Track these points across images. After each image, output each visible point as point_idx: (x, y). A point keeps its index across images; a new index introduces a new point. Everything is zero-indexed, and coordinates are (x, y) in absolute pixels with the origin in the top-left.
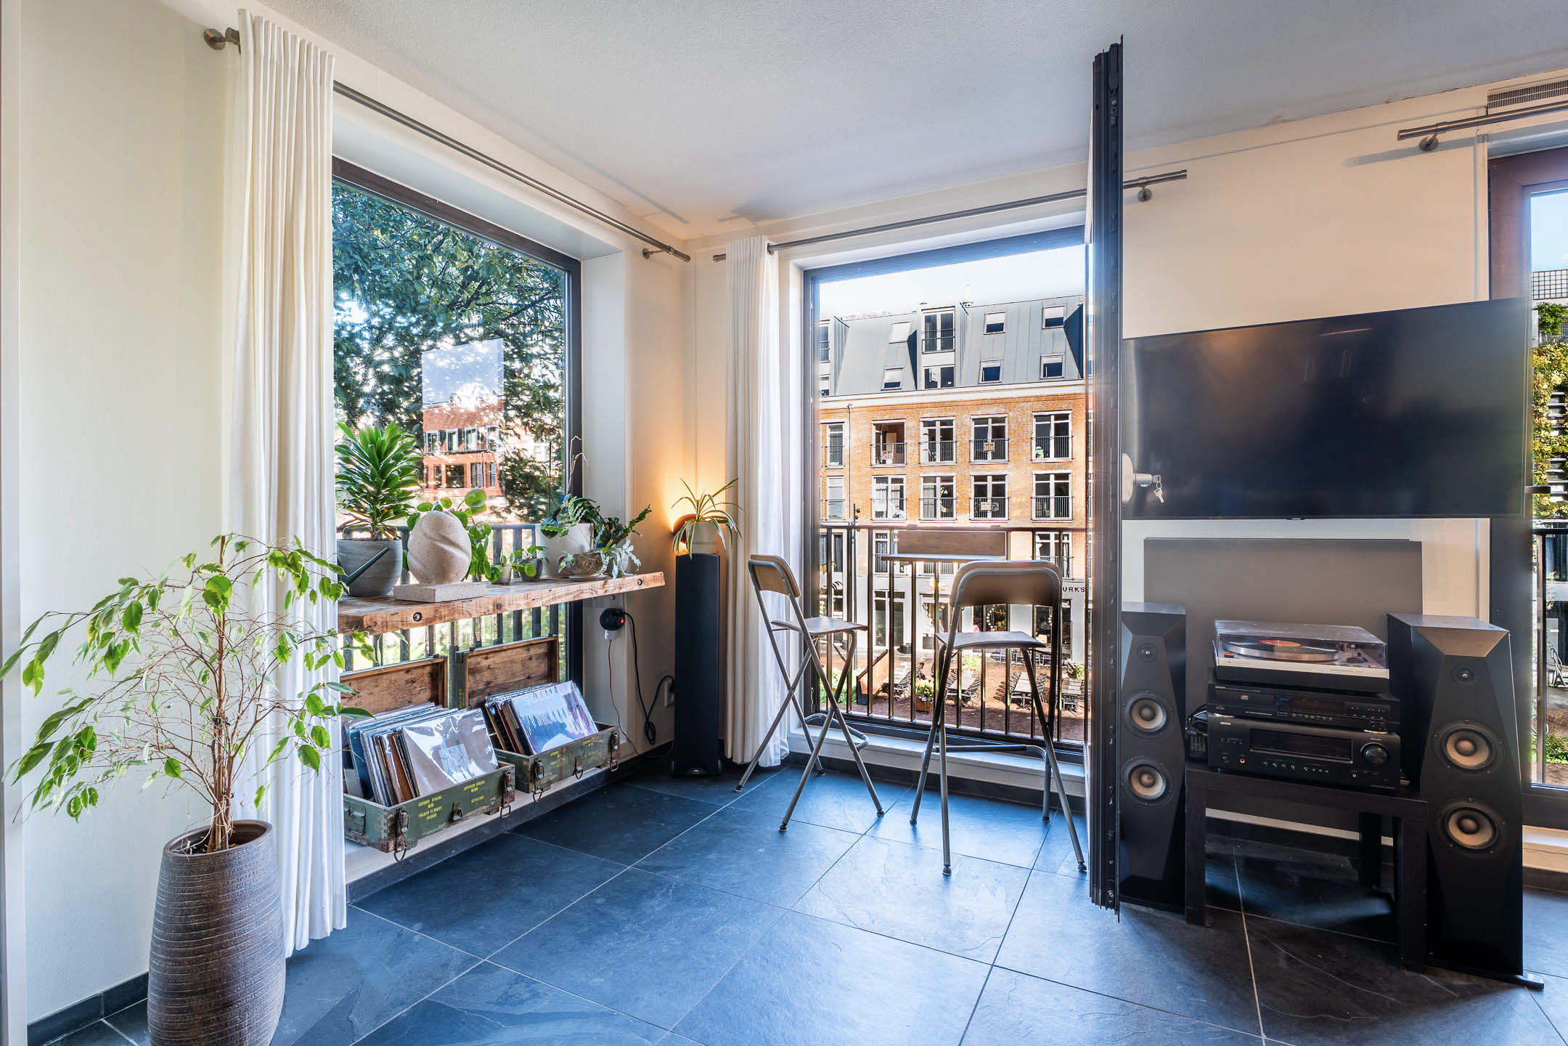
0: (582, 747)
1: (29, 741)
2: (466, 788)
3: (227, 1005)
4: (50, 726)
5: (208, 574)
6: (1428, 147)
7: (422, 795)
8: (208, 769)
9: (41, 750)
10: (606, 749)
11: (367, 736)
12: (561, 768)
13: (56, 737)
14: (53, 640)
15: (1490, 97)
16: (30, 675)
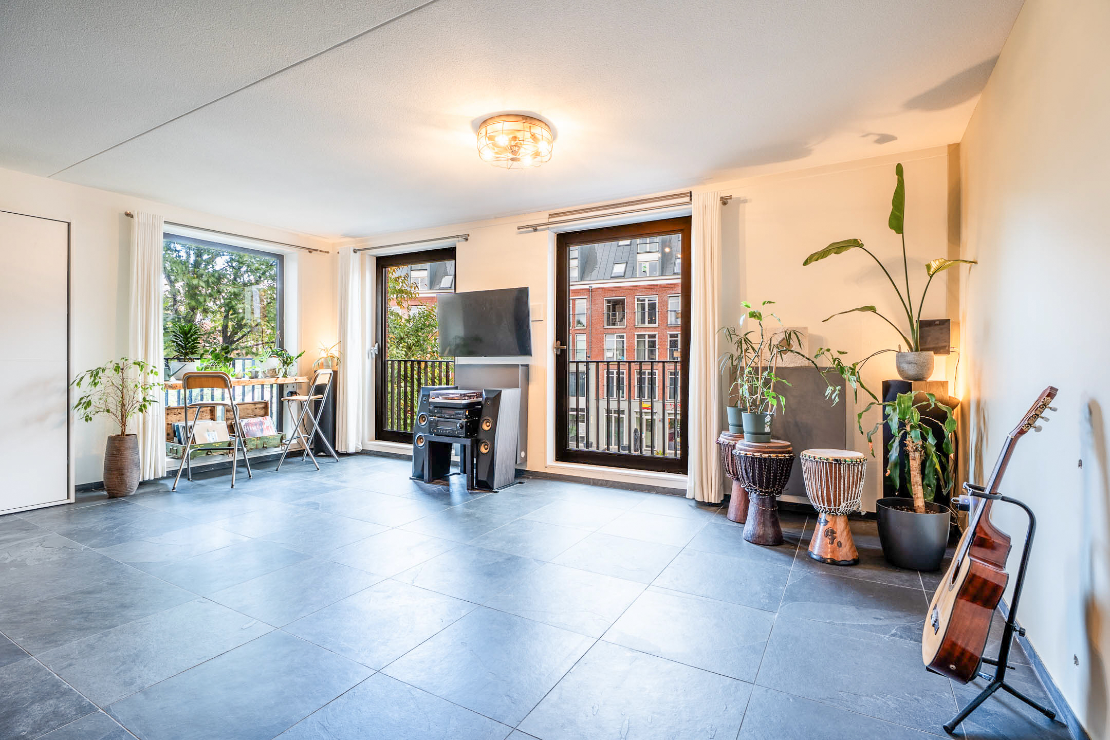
0: (267, 438)
1: (76, 403)
2: (214, 444)
3: (123, 474)
4: (81, 399)
5: (116, 365)
6: (535, 230)
7: (197, 444)
8: (120, 418)
9: (79, 404)
10: (279, 441)
11: (179, 425)
12: (257, 445)
13: (83, 401)
14: (83, 378)
15: (550, 215)
16: (78, 384)
